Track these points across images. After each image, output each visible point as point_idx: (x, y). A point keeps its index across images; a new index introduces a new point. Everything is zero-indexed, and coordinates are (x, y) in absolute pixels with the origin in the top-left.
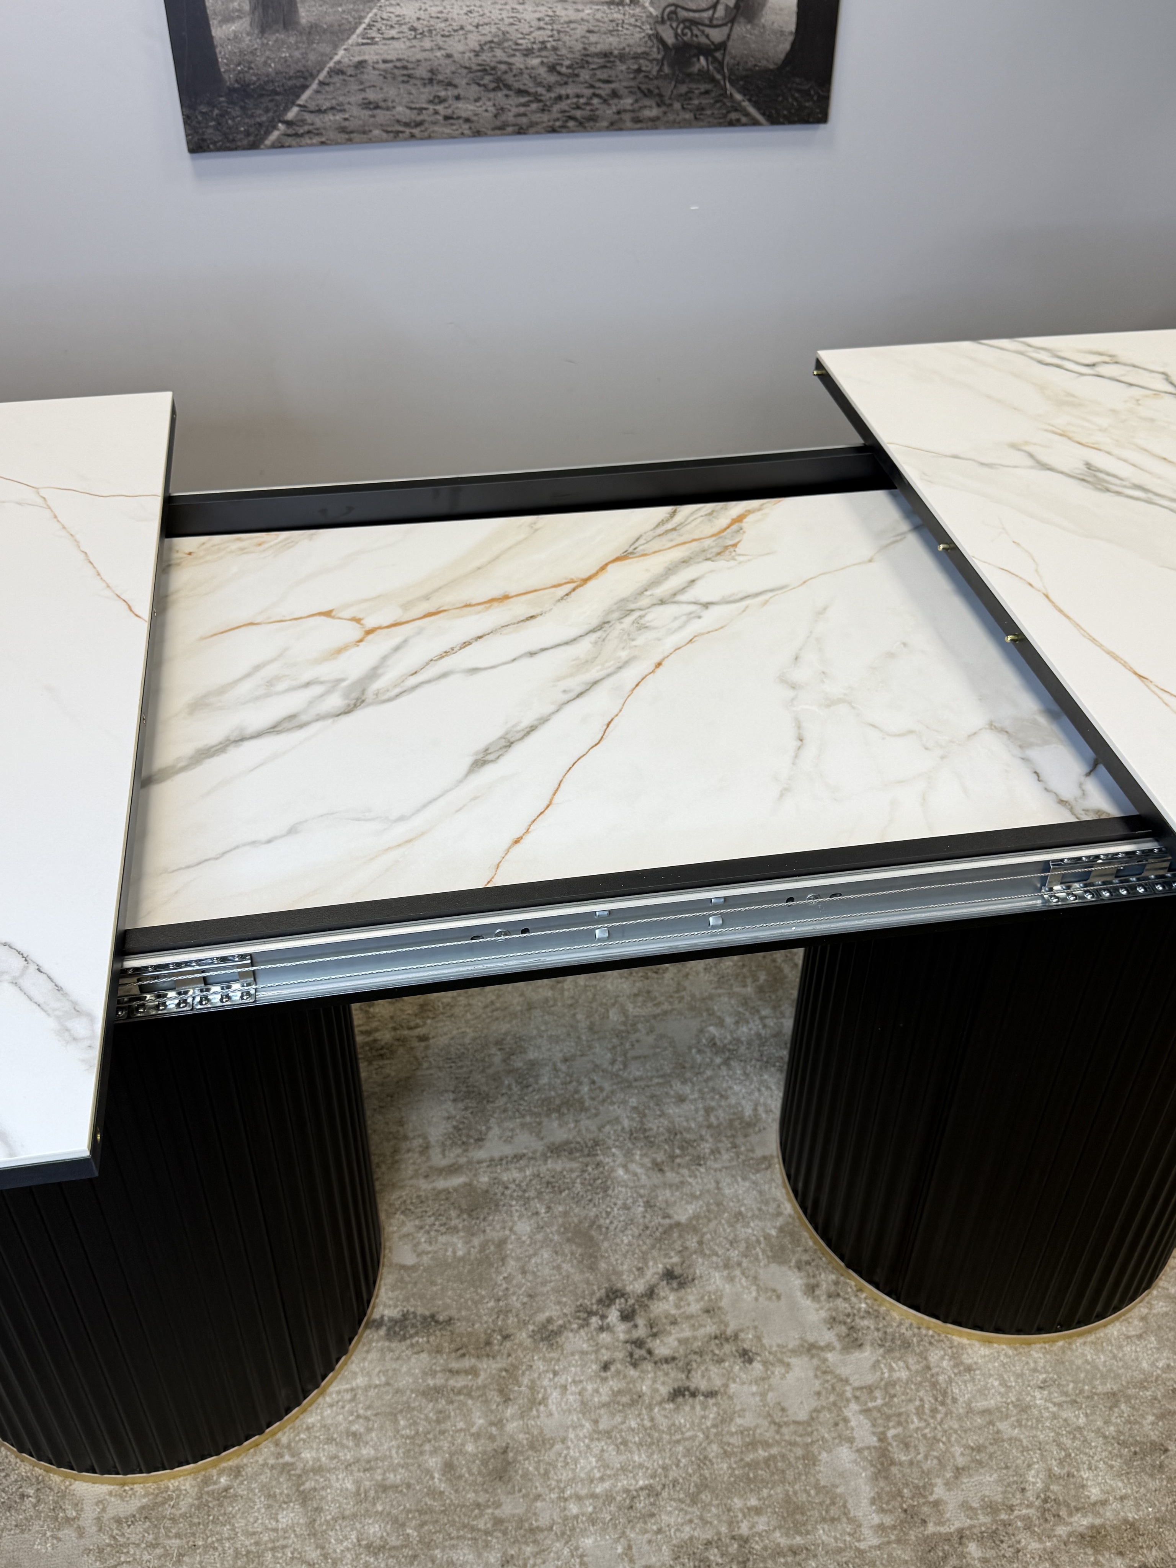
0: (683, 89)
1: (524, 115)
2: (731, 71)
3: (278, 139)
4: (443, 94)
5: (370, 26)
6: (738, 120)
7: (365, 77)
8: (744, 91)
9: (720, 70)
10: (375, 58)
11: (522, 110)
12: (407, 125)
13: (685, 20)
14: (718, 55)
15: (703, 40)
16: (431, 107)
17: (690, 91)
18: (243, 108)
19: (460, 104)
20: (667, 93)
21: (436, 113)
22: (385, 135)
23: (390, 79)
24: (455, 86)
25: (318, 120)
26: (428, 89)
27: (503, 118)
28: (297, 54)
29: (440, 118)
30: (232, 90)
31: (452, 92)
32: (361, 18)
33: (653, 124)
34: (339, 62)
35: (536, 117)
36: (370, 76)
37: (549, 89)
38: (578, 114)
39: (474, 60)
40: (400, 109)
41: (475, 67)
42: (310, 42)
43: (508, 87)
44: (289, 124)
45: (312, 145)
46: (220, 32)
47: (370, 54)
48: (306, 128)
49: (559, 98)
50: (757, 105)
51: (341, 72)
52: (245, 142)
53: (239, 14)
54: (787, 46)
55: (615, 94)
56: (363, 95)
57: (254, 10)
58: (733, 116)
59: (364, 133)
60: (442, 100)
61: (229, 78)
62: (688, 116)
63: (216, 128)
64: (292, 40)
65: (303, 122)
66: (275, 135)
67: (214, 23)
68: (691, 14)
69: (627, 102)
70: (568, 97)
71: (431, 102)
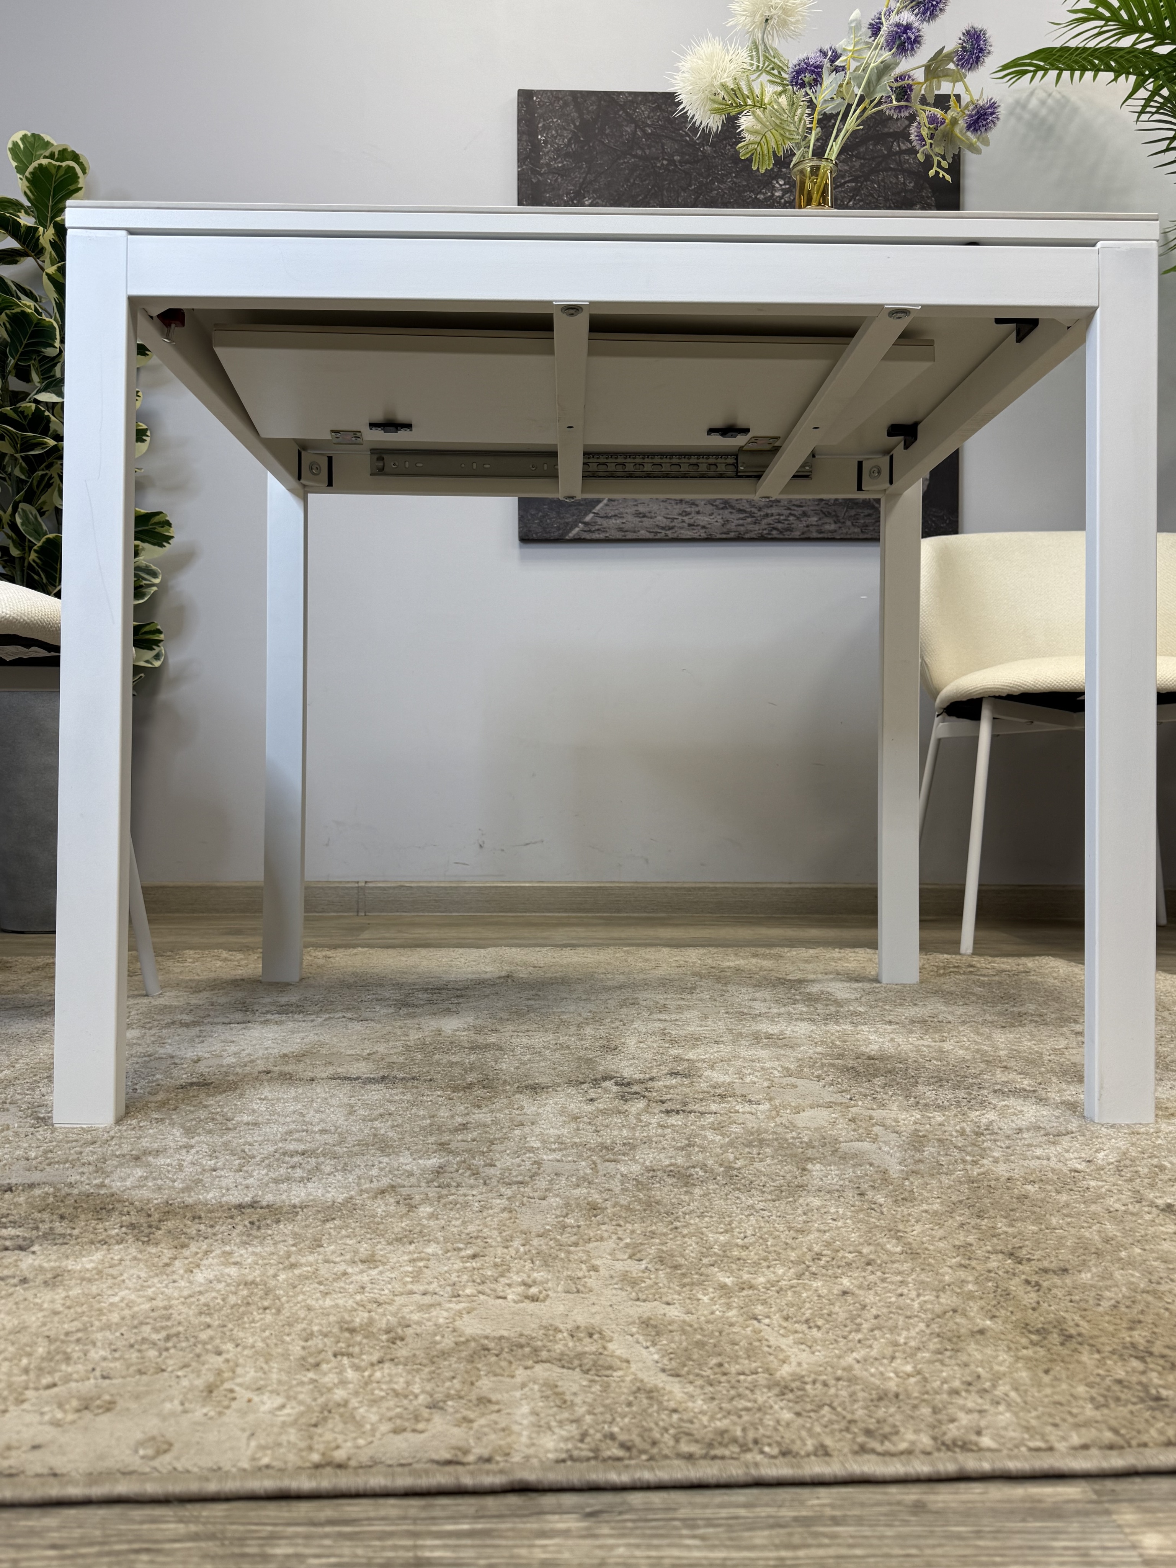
0: (852, 513)
1: (742, 525)
3: (578, 533)
4: (688, 510)
11: (741, 522)
12: (663, 528)
16: (680, 518)
17: (857, 515)
18: (558, 513)
19: (699, 517)
20: (841, 515)
21: (683, 521)
24: (697, 505)
25: (605, 523)
26: (679, 506)
27: (728, 527)
29: (685, 526)
31: (694, 509)
35: (750, 527)
37: (760, 509)
38: (780, 526)
40: (659, 518)
43: (733, 507)
44: (586, 524)
45: (600, 538)
48: (597, 527)
49: (767, 515)
52: (556, 534)
55: (805, 514)
56: (636, 508)
59: (635, 532)
60: (687, 514)
62: (857, 530)
63: (539, 523)
65: (596, 523)
66: (577, 529)
69: (814, 520)
70: (772, 515)
71: (680, 514)
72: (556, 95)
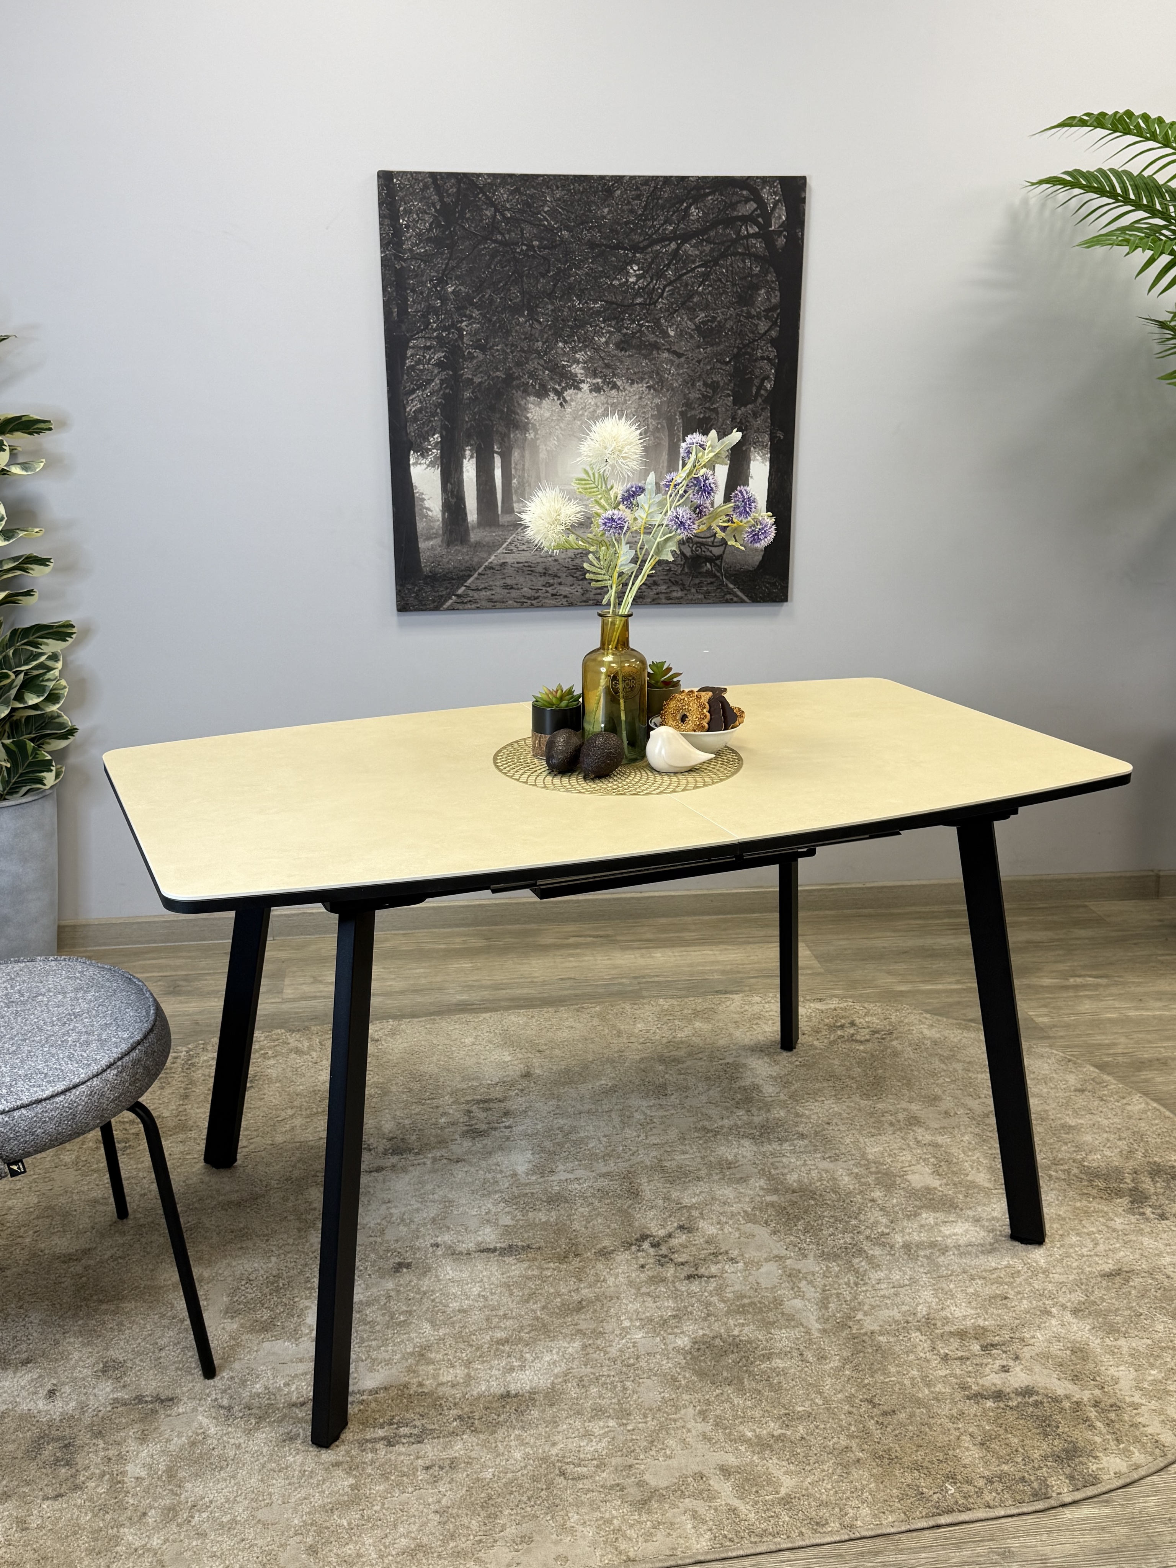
0: (697, 581)
2: (726, 571)
3: (451, 605)
4: (551, 581)
5: (510, 543)
6: (732, 599)
7: (505, 571)
8: (734, 582)
9: (719, 571)
10: (512, 561)
12: (529, 598)
13: (697, 543)
14: (718, 562)
15: (708, 554)
16: (544, 589)
17: (701, 582)
18: (433, 587)
19: (562, 587)
20: (687, 583)
21: (547, 592)
22: (515, 604)
23: (520, 573)
24: (559, 577)
25: (476, 595)
26: (543, 578)
27: (587, 596)
28: (467, 558)
29: (549, 595)
30: (427, 577)
31: (556, 580)
32: (506, 539)
33: (678, 602)
34: (491, 563)
36: (509, 571)
39: (571, 563)
40: (525, 589)
41: (571, 567)
42: (475, 552)
44: (459, 596)
45: (472, 609)
46: (423, 545)
47: (510, 559)
48: (469, 599)
50: (742, 591)
51: (493, 568)
52: (432, 606)
53: (436, 536)
54: (760, 558)
55: (655, 583)
56: (504, 581)
57: (444, 534)
58: (728, 597)
59: (503, 602)
60: (551, 585)
61: (426, 570)
62: (700, 595)
63: (415, 598)
64: (465, 550)
65: (467, 596)
66: (450, 601)
67: (420, 540)
68: (701, 540)
69: (663, 588)
71: (544, 586)
72: (415, 176)
